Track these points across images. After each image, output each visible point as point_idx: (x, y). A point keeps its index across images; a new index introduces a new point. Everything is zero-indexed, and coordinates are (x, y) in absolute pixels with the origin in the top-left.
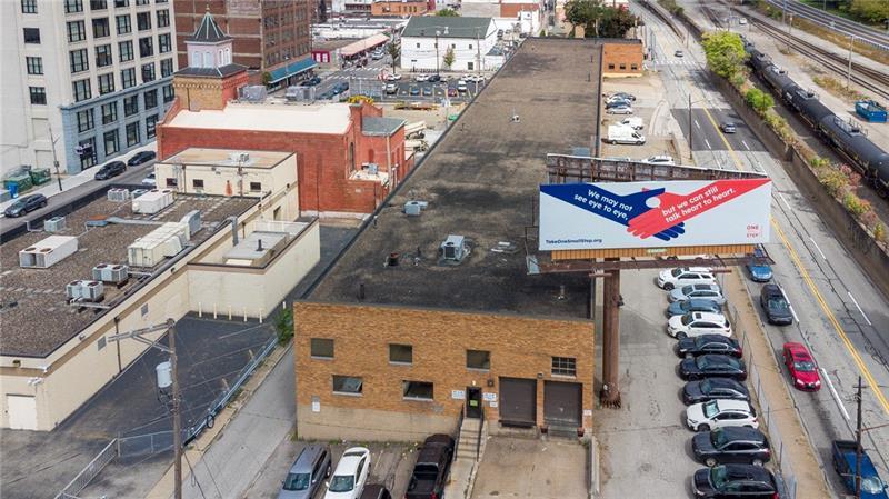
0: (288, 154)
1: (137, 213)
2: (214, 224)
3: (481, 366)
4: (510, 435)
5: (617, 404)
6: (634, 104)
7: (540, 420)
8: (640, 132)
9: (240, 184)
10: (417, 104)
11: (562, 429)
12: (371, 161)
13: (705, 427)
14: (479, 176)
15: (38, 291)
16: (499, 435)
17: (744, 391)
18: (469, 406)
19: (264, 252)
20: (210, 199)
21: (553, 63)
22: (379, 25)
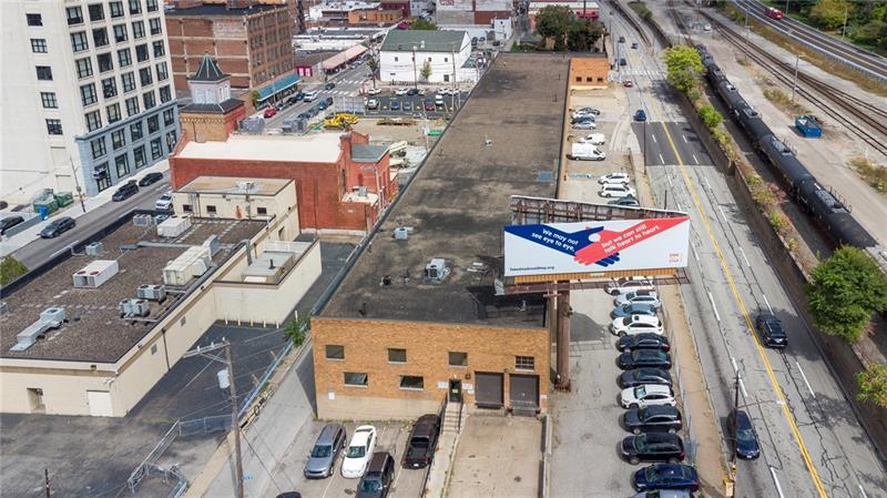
0: (288, 181)
1: (161, 237)
2: (231, 246)
3: (460, 363)
4: (483, 415)
5: (568, 388)
6: (598, 119)
7: (507, 403)
8: (601, 148)
9: (248, 209)
10: (398, 120)
11: (524, 408)
12: (361, 185)
13: (634, 405)
14: (456, 201)
15: (94, 307)
16: (475, 414)
17: (668, 378)
18: (451, 394)
19: (276, 270)
20: (223, 222)
21: (523, 81)
22: (357, 36)
